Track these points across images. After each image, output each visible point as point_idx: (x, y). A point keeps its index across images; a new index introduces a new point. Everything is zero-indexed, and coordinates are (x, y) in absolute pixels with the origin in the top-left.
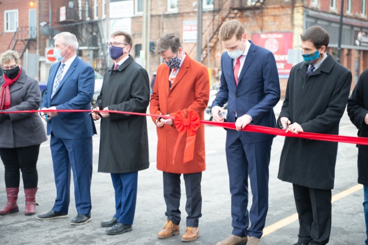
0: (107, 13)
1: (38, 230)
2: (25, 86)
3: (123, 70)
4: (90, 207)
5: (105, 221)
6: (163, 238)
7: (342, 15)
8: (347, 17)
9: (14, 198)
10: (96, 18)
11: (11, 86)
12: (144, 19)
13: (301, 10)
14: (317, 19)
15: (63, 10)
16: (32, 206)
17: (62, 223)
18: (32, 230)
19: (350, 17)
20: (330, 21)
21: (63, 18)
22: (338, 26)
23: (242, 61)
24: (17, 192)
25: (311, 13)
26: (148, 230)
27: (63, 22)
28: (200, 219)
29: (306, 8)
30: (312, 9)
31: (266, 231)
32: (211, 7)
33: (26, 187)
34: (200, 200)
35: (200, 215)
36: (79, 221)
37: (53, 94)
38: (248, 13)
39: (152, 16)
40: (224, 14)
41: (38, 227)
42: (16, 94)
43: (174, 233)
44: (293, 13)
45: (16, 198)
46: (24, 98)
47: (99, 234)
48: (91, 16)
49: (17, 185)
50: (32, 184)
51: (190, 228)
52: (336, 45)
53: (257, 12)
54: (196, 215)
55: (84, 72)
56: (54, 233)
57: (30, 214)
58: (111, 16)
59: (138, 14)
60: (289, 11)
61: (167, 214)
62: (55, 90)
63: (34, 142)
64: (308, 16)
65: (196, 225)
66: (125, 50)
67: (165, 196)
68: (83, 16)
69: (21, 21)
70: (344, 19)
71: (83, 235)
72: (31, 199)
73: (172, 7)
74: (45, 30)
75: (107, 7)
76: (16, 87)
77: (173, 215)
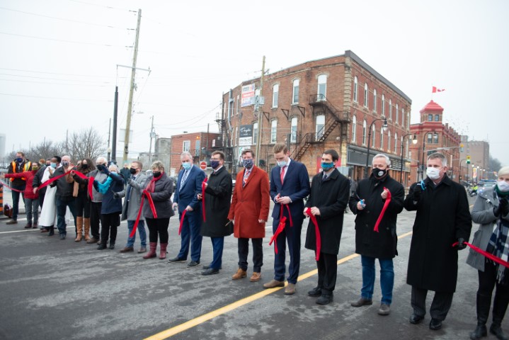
0: (238, 143)
1: (163, 269)
2: (164, 183)
3: (217, 175)
4: (200, 256)
5: (205, 265)
6: (235, 279)
7: (369, 148)
8: (372, 149)
9: (154, 249)
10: (232, 146)
11: (156, 181)
12: (257, 147)
13: (345, 145)
14: (355, 150)
15: (214, 141)
16: (164, 254)
17: (179, 265)
18: (159, 269)
19: (374, 150)
20: (363, 152)
21: (214, 145)
22: (366, 154)
23: (286, 170)
24: (156, 245)
25: (351, 146)
26: (228, 273)
27: (214, 148)
28: (262, 267)
29: (348, 144)
30: (352, 144)
31: (300, 278)
32: (295, 141)
33: (161, 242)
34: (262, 255)
35: (262, 264)
36: (192, 265)
37: (181, 188)
38: (315, 145)
39: (262, 145)
40: (302, 145)
41: (164, 267)
42: (158, 187)
43: (243, 276)
44: (341, 146)
45: (155, 249)
46: (162, 190)
47: (197, 274)
48: (229, 145)
49: (156, 241)
50: (165, 241)
51: (256, 273)
52: (365, 165)
53: (321, 145)
54: (259, 265)
55: (199, 175)
56: (171, 272)
57: (162, 259)
58: (240, 145)
59: (254, 144)
60: (339, 145)
61: (239, 264)
62: (181, 186)
63: (165, 216)
64: (349, 148)
65: (259, 271)
66: (221, 162)
67: (239, 252)
68: (225, 144)
69: (191, 146)
70: (370, 151)
71: (188, 274)
72: (164, 249)
73: (273, 141)
74: (204, 152)
75: (238, 140)
76: (159, 182)
77: (243, 265)
